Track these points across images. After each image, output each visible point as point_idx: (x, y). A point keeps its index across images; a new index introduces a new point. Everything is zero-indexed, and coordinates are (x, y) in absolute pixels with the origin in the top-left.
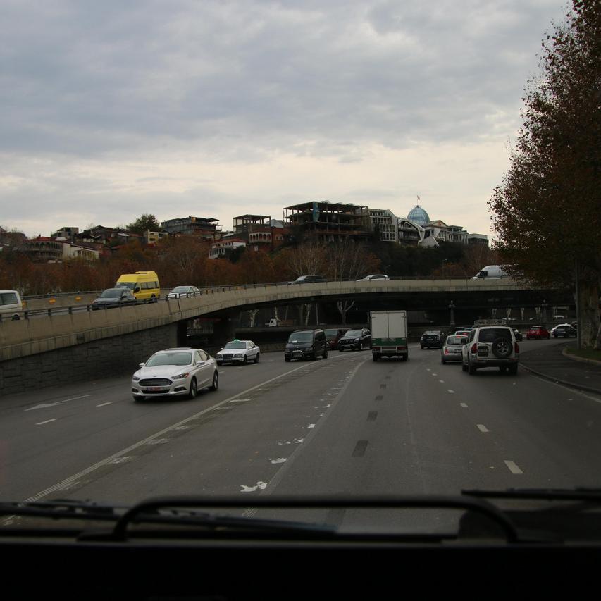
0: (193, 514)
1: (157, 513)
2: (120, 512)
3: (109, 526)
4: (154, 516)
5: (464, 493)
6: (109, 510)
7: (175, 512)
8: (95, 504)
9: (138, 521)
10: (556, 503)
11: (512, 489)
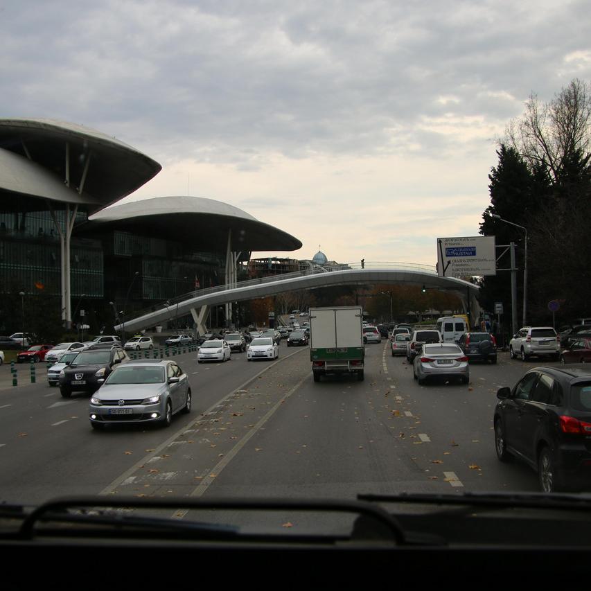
0: (101, 513)
1: (66, 512)
2: (29, 510)
3: (16, 524)
4: (62, 515)
5: (360, 497)
6: (19, 508)
7: (83, 511)
8: (4, 502)
9: (45, 520)
10: (445, 507)
11: (405, 494)
